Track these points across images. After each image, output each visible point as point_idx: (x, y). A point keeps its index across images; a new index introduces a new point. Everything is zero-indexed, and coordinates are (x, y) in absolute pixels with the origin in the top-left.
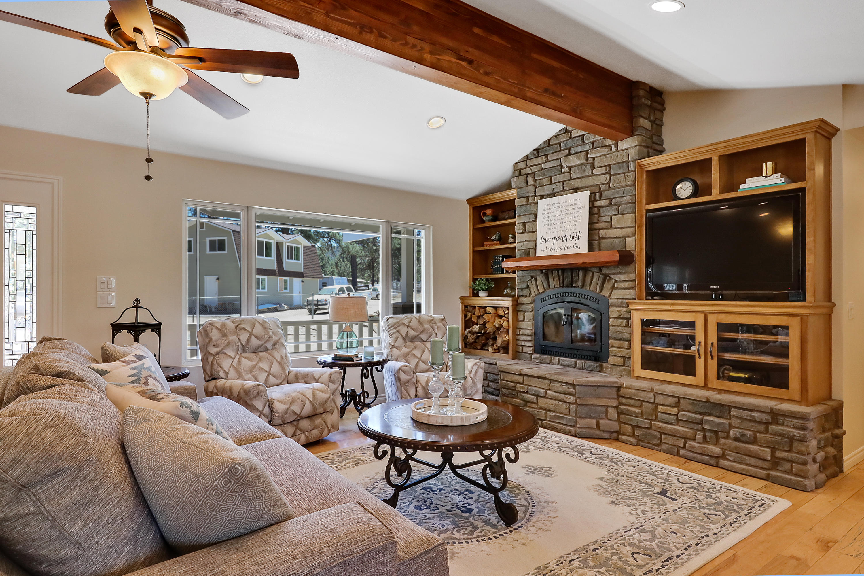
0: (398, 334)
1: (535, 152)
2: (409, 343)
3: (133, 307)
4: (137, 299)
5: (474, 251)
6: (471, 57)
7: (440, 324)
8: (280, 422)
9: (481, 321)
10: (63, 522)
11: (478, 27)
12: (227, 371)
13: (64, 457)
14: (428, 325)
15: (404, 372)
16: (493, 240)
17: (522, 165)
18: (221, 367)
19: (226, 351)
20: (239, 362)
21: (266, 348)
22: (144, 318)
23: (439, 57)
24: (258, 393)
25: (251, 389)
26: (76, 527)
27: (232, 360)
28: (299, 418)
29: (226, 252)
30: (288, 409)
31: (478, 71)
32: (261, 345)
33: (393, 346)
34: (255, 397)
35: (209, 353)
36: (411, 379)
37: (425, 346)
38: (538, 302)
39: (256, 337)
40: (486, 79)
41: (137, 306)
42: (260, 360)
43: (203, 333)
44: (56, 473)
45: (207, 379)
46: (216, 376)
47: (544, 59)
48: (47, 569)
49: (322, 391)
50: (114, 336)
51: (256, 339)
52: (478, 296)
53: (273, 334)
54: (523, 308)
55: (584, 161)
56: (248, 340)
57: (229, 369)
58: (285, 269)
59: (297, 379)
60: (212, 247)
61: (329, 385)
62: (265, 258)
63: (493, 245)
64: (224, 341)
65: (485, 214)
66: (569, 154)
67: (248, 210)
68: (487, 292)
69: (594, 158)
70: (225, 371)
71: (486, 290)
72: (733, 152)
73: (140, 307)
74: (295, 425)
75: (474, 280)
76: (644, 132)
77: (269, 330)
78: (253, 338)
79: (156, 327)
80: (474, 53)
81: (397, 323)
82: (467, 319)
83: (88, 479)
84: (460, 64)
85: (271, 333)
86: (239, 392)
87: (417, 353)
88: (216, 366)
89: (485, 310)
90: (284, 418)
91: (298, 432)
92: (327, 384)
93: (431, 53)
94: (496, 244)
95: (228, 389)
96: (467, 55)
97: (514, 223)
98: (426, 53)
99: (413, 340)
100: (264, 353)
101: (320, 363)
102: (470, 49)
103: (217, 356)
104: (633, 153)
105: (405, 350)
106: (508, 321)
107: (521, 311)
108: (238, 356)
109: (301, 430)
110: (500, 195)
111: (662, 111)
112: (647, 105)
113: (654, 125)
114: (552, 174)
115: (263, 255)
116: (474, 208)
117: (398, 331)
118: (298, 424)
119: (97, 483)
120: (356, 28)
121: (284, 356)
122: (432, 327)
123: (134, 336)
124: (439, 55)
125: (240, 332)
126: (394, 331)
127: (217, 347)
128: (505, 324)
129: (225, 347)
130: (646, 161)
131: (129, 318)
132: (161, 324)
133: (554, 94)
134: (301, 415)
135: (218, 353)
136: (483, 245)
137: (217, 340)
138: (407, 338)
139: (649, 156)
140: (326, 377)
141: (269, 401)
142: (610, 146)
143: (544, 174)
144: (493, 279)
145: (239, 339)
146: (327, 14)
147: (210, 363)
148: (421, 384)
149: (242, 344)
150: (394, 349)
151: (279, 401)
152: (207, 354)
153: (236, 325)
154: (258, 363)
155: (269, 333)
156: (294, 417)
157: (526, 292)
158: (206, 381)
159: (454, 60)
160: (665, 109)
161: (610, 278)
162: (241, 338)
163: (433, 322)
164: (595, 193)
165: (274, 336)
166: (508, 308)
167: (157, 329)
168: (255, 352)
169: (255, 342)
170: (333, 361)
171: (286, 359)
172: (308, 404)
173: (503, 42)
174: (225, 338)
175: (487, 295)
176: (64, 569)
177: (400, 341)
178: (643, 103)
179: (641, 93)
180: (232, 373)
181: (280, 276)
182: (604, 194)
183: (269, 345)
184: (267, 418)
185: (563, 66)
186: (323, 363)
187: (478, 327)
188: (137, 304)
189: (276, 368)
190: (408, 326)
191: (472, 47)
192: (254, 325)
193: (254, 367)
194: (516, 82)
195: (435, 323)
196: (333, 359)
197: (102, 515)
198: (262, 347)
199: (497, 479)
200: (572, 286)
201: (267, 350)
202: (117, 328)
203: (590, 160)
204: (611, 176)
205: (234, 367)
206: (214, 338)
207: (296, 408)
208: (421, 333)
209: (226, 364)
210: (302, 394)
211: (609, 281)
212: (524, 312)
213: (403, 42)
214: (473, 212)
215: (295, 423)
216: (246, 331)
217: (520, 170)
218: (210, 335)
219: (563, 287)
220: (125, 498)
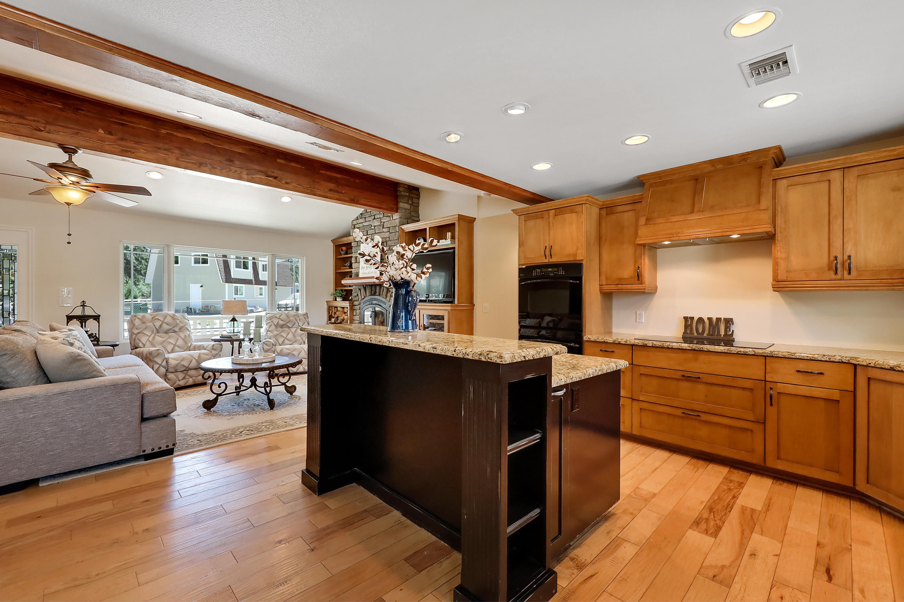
0: (272, 323)
1: (360, 216)
2: (279, 329)
3: (81, 306)
4: (84, 301)
5: (336, 273)
6: (276, 175)
7: (302, 317)
8: (173, 370)
9: (336, 316)
10: (8, 370)
11: (281, 159)
12: (144, 343)
13: (8, 350)
14: (293, 318)
15: (265, 344)
16: (346, 266)
17: (355, 222)
18: (140, 341)
19: (144, 332)
20: (154, 338)
21: (174, 330)
22: (88, 312)
23: (253, 176)
24: (158, 354)
25: (153, 352)
26: (13, 372)
27: (148, 337)
28: (188, 369)
29: (208, 265)
30: (179, 363)
31: (281, 182)
32: (171, 329)
33: (268, 331)
34: (156, 356)
35: (133, 333)
36: (271, 349)
37: (290, 330)
38: (362, 304)
39: (167, 324)
40: (287, 186)
41: (83, 305)
42: (170, 337)
43: (130, 321)
44: (5, 354)
45: (132, 348)
46: (137, 346)
47: (329, 173)
48: (2, 385)
49: (206, 355)
50: (68, 322)
51: (167, 325)
52: (336, 301)
53: (180, 322)
54: (356, 307)
55: (380, 224)
56: (161, 326)
57: (146, 342)
58: (260, 279)
59: (195, 348)
60: (197, 262)
61: (212, 351)
62: (242, 270)
63: (345, 269)
64: (143, 326)
65: (342, 250)
66: (374, 219)
67: (168, 248)
68: (342, 298)
69: (384, 222)
70: (143, 343)
71: (341, 297)
72: (450, 223)
73: (86, 306)
74: (185, 373)
75: (336, 290)
76: (404, 211)
77: (177, 320)
78: (164, 324)
79: (97, 318)
80: (277, 173)
81: (271, 316)
82: (330, 315)
83: (18, 358)
84: (268, 179)
85: (178, 322)
86: (147, 353)
87: (284, 335)
88: (137, 341)
89: (337, 309)
90: (176, 368)
91: (187, 377)
92: (210, 351)
93: (247, 174)
94: (347, 269)
95: (141, 352)
96: (273, 174)
97: (352, 257)
98: (244, 175)
99: (282, 326)
100: (173, 333)
101: (212, 340)
102: (275, 171)
103: (138, 335)
104: (397, 221)
105: (276, 333)
106: (347, 315)
107: (354, 310)
108: (153, 335)
109: (189, 376)
110: (346, 239)
111: (419, 199)
112: (406, 196)
113: (412, 206)
114: (368, 230)
115: (241, 268)
116: (336, 246)
117: (272, 321)
118: (187, 372)
119: (21, 360)
120: (196, 164)
121: (187, 336)
122: (295, 319)
123: (80, 322)
124: (253, 175)
125: (155, 321)
126: (270, 321)
127: (138, 330)
128: (346, 317)
129: (144, 329)
130: (403, 227)
131: (78, 312)
132: (100, 316)
133: (337, 192)
134: (189, 367)
135: (139, 333)
136: (340, 269)
137: (139, 325)
138: (277, 326)
139: (408, 223)
140: (210, 347)
141: (166, 358)
142: (390, 216)
143: (364, 229)
144: (345, 290)
145: (154, 325)
146: (177, 159)
147: (134, 338)
148: (277, 351)
149: (156, 328)
150: (269, 332)
151: (173, 359)
152: (133, 334)
153: (153, 317)
154: (167, 339)
155: (177, 322)
156: (184, 368)
157: (357, 298)
158: (131, 350)
159: (263, 177)
160: (420, 197)
161: (390, 291)
162: (156, 324)
163: (297, 316)
164: (384, 242)
165: (180, 324)
166: (347, 307)
167: (98, 319)
168: (166, 333)
169: (165, 327)
170: (221, 339)
171: (189, 338)
172: (194, 361)
173: (299, 166)
174: (144, 324)
175: (342, 300)
176: (8, 385)
177: (273, 327)
178: (403, 195)
179: (401, 189)
180: (148, 344)
181: (256, 284)
182: (388, 243)
183: (176, 329)
184: (165, 368)
185: (344, 176)
186: (214, 340)
187: (334, 319)
188: (84, 304)
189: (180, 342)
190: (279, 318)
191: (276, 170)
192: (166, 317)
193: (164, 341)
194: (308, 187)
195: (299, 317)
196: (221, 337)
197: (23, 370)
198: (171, 330)
199: (290, 395)
200: (375, 295)
201: (175, 332)
202: (70, 318)
203: (382, 223)
204: (390, 233)
205: (150, 341)
206: (136, 324)
207: (186, 363)
208: (287, 323)
209: (144, 339)
210: (191, 356)
211: (389, 292)
212: (356, 310)
213: (228, 170)
214: (336, 248)
215: (185, 372)
216: (159, 320)
217: (354, 225)
218: (134, 322)
219: (372, 295)
220: (33, 366)
